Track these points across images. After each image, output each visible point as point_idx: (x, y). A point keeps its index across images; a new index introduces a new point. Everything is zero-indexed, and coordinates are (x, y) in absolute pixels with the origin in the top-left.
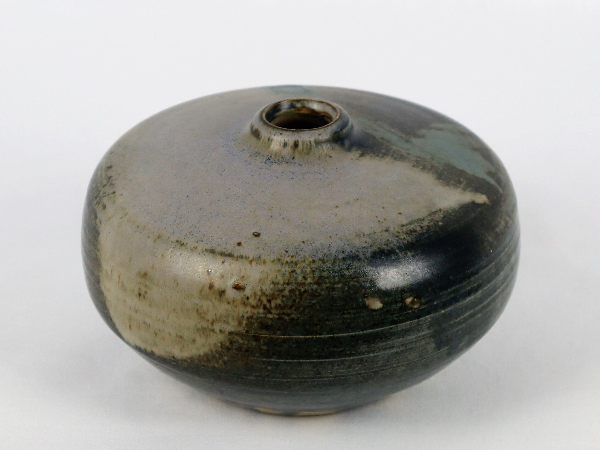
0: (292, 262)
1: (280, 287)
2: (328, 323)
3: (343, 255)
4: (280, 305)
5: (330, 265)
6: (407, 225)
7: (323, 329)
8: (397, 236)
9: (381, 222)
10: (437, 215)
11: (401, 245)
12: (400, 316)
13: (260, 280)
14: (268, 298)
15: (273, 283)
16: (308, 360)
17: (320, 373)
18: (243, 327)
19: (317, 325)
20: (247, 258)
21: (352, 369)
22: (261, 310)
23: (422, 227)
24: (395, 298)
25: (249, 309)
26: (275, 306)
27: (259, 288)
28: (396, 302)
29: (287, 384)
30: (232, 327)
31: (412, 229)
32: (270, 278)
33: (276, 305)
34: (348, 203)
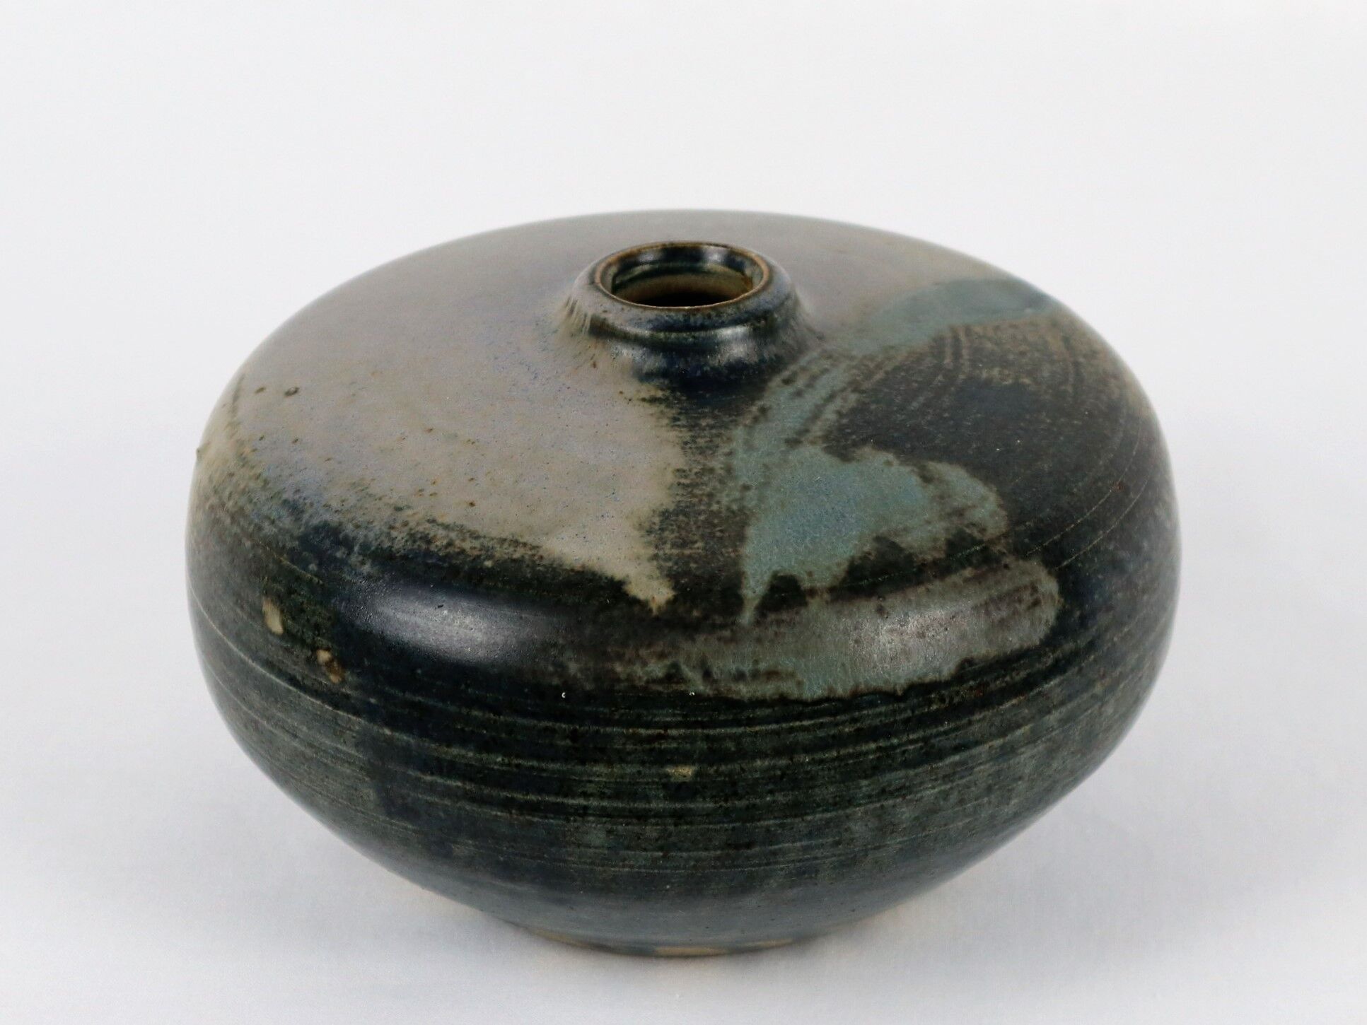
23: (450, 544)
24: (303, 632)
34: (453, 437)
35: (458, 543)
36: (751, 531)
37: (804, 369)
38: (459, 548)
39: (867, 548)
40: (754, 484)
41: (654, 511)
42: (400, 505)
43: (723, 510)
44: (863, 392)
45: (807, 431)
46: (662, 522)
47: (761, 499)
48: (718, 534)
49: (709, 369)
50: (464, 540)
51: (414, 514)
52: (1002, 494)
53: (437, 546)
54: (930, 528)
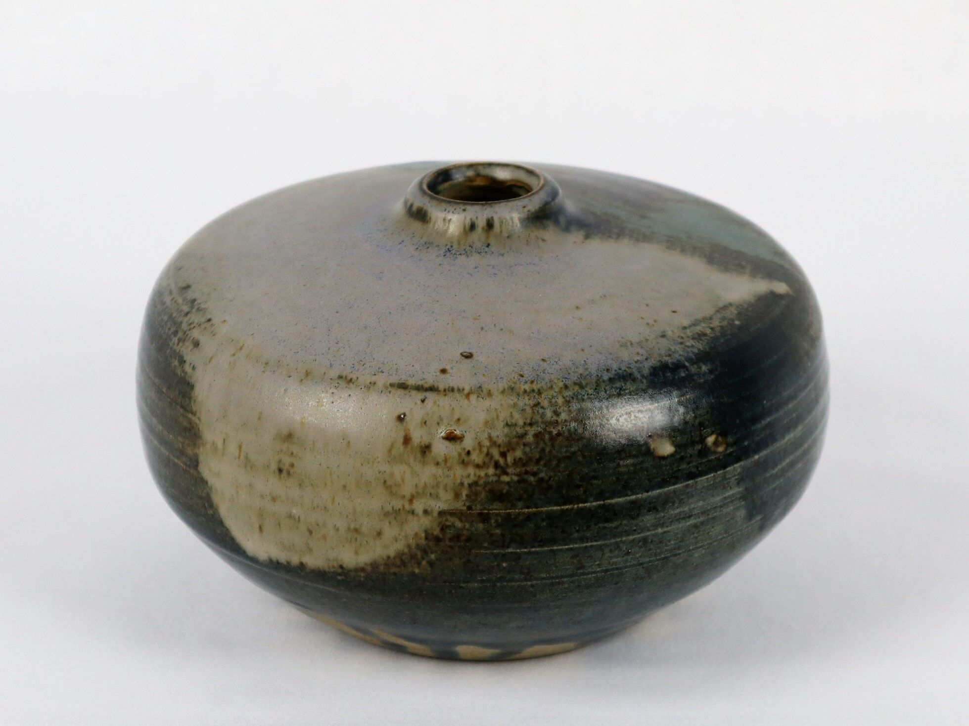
0: (533, 391)
1: (520, 431)
2: (595, 482)
3: (609, 374)
4: (520, 459)
5: (592, 390)
6: (690, 326)
7: (588, 493)
8: (681, 343)
9: (651, 325)
10: (728, 311)
11: (689, 354)
12: (699, 465)
13: (486, 423)
14: (502, 450)
15: (507, 425)
16: (565, 545)
17: (583, 567)
18: (463, 501)
19: (578, 487)
20: (460, 390)
21: (631, 556)
22: (491, 471)
23: (712, 329)
24: (692, 436)
25: (471, 470)
26: (513, 461)
27: (486, 435)
28: (693, 443)
29: (532, 589)
30: (443, 502)
31: (699, 332)
32: (501, 419)
33: (515, 460)
34: (593, 302)
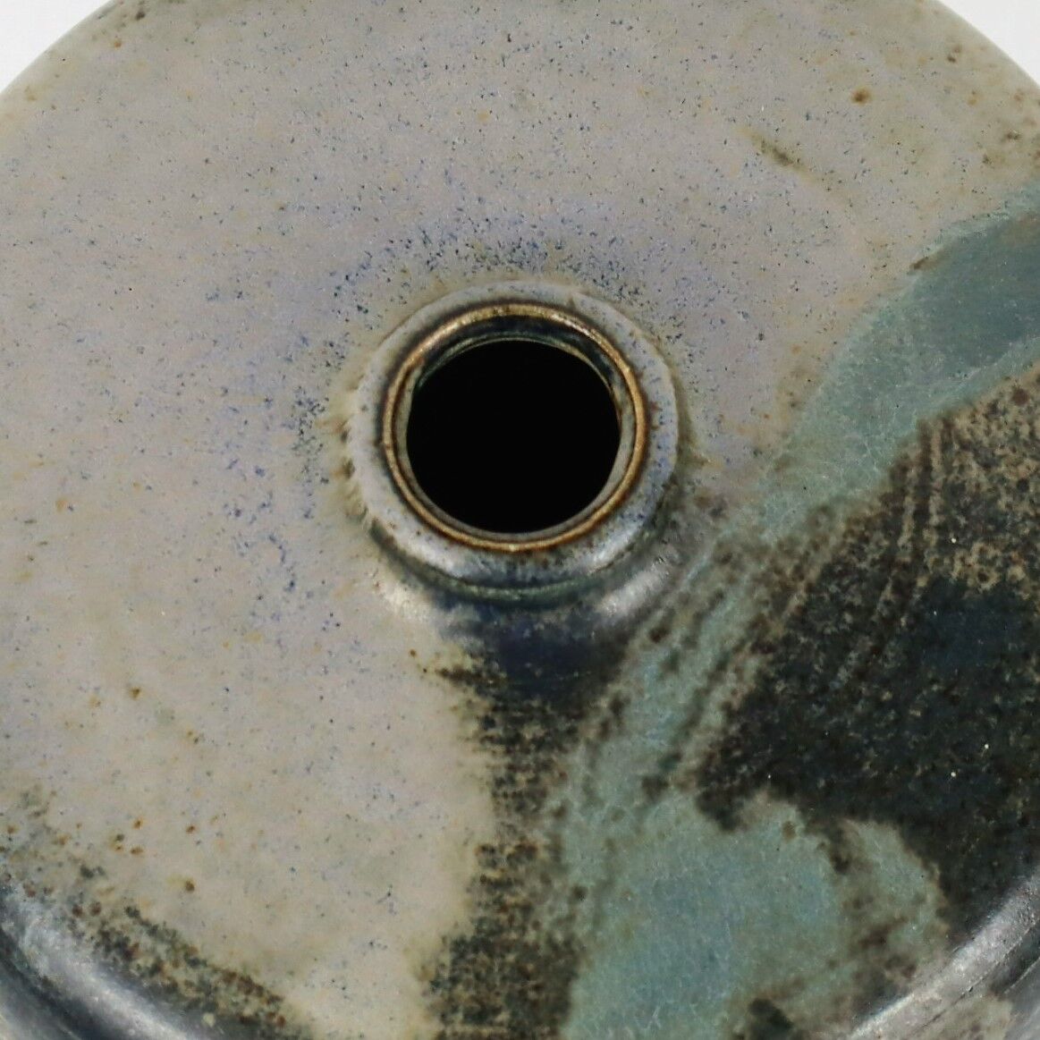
6: (145, 923)
9: (119, 844)
10: (242, 997)
31: (131, 944)
35: (167, 967)
36: (578, 992)
37: (686, 601)
38: (169, 978)
39: (738, 1028)
40: (589, 884)
41: (444, 939)
42: (91, 866)
43: (542, 943)
44: (769, 649)
45: (676, 757)
46: (454, 963)
47: (598, 919)
48: (532, 995)
49: (542, 627)
50: (176, 965)
51: (110, 890)
52: (946, 885)
53: (139, 968)
54: (833, 977)
